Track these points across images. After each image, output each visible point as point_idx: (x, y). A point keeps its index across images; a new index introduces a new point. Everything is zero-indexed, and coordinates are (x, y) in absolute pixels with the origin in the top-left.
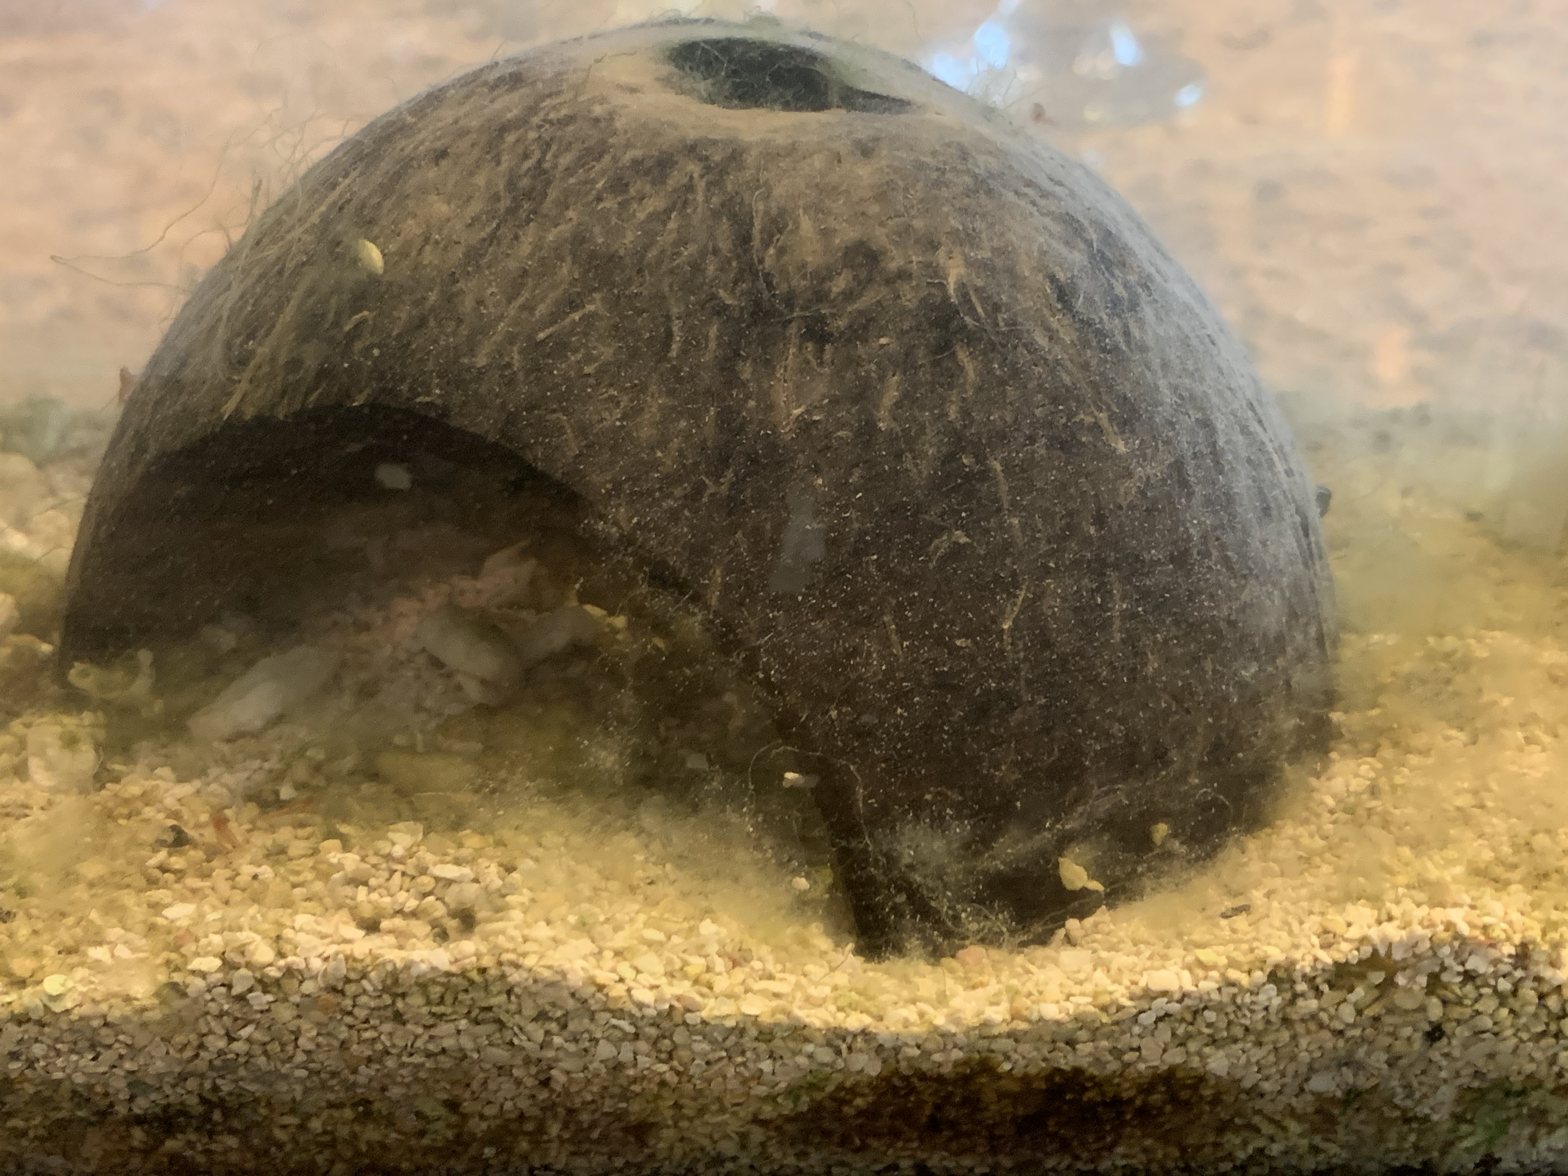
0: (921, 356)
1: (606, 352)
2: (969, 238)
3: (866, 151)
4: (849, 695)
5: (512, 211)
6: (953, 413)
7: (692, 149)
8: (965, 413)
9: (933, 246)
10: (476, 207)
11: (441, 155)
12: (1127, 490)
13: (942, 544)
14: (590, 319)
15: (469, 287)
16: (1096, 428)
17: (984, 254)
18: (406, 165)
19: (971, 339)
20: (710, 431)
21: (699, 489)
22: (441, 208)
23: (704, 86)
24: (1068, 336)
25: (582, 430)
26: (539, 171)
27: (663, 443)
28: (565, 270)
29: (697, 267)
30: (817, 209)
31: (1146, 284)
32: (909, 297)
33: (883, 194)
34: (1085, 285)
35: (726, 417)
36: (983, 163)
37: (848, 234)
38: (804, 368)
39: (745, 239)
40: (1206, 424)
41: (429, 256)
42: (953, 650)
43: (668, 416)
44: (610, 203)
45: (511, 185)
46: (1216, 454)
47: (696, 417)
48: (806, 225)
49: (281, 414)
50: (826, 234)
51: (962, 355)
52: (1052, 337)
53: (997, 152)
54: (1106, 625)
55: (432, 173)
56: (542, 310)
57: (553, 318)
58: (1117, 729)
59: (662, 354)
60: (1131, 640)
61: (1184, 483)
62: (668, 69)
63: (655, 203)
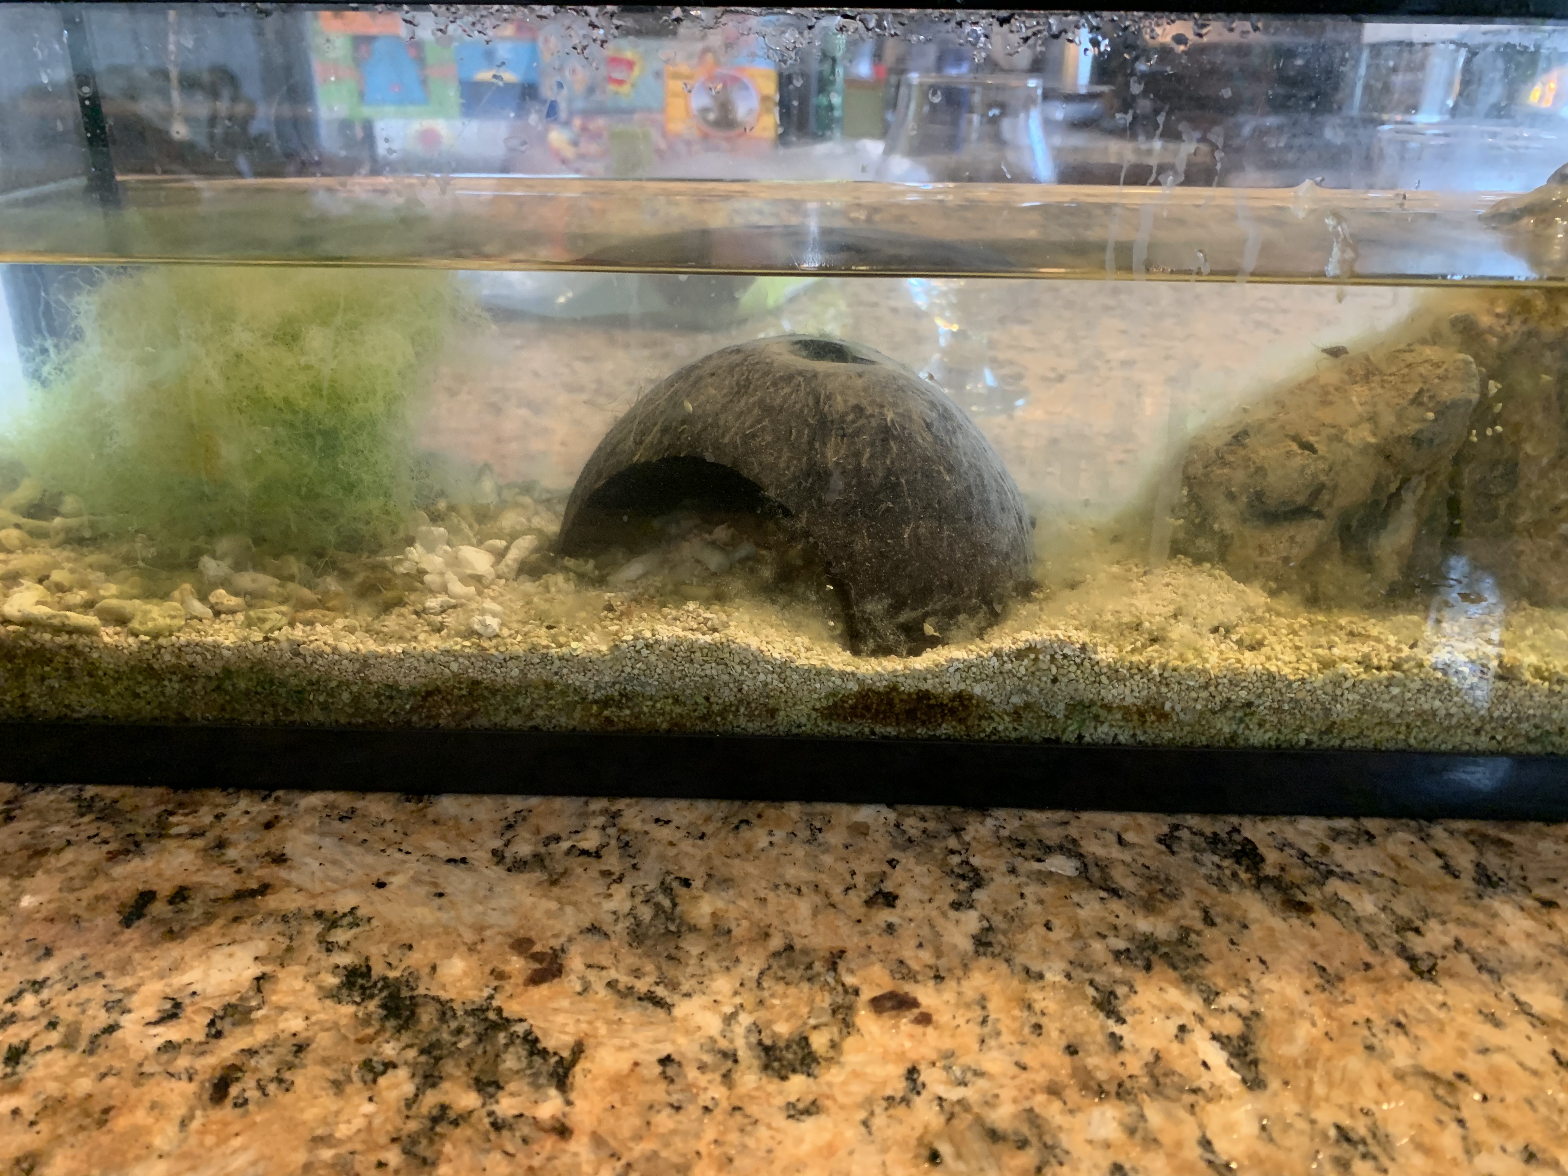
0: (878, 443)
1: (769, 438)
2: (895, 405)
3: (860, 375)
4: (850, 557)
5: (738, 393)
6: (888, 462)
7: (800, 373)
8: (892, 463)
9: (882, 406)
10: (725, 391)
11: (713, 374)
12: (950, 494)
13: (883, 507)
14: (763, 429)
15: (722, 417)
16: (939, 472)
17: (901, 411)
18: (700, 379)
19: (895, 438)
20: (804, 466)
21: (800, 484)
22: (712, 391)
23: (804, 353)
24: (930, 439)
25: (760, 464)
26: (747, 379)
27: (788, 468)
28: (756, 411)
29: (802, 411)
30: (842, 393)
31: (960, 427)
32: (874, 423)
33: (865, 389)
34: (936, 424)
35: (809, 459)
36: (901, 382)
37: (853, 401)
38: (837, 445)
39: (817, 402)
40: (980, 475)
41: (708, 407)
42: (887, 544)
43: (790, 459)
44: (772, 390)
45: (738, 384)
46: (983, 486)
47: (799, 459)
48: (839, 398)
49: (654, 460)
50: (845, 401)
51: (892, 443)
52: (924, 439)
53: (907, 379)
54: (941, 540)
55: (710, 380)
56: (747, 424)
57: (751, 426)
58: (945, 577)
59: (788, 439)
60: (950, 545)
61: (971, 493)
62: (792, 348)
63: (787, 390)
